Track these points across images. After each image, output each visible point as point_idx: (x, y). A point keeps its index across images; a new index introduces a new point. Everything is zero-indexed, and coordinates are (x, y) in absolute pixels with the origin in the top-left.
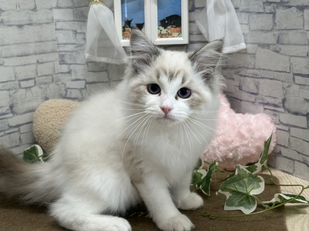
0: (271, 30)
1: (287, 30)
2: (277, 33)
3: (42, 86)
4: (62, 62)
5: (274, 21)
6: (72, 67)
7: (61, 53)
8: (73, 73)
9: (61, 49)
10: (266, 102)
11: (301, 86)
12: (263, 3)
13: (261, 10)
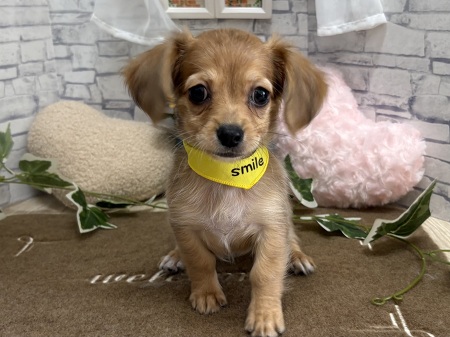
3: (28, 78)
4: (58, 41)
6: (73, 48)
7: (55, 27)
8: (74, 58)
9: (56, 20)
10: (380, 103)
11: (444, 78)
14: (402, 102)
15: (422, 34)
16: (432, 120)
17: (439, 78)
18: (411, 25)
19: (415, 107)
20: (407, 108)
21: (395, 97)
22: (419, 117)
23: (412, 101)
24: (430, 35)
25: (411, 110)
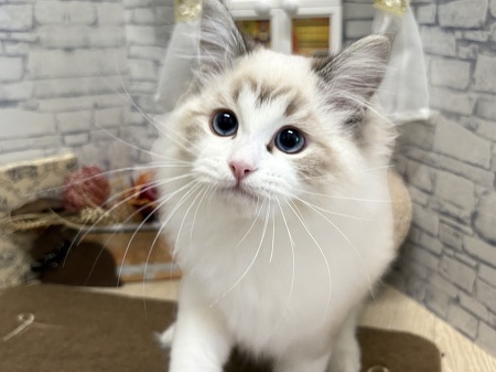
0: (466, 90)
2: (475, 96)
3: (100, 143)
5: (471, 74)
10: (444, 210)
12: (458, 41)
13: (452, 53)
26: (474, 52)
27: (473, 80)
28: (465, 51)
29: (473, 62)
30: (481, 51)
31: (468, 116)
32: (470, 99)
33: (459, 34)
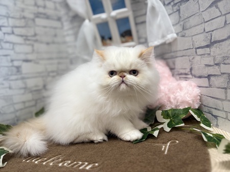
0: (179, 22)
1: (188, 18)
2: (182, 23)
5: (179, 15)
10: (180, 73)
11: (202, 56)
12: (172, 6)
13: (171, 12)
14: (188, 71)
15: (190, 38)
16: (200, 77)
17: (200, 57)
18: (186, 35)
19: (193, 72)
20: (189, 73)
21: (185, 69)
22: (195, 77)
23: (191, 69)
24: (194, 37)
25: (191, 74)
26: (179, 6)
27: (180, 17)
28: (176, 8)
29: (179, 10)
30: (181, 5)
31: (181, 32)
32: (181, 25)
33: (172, 4)
